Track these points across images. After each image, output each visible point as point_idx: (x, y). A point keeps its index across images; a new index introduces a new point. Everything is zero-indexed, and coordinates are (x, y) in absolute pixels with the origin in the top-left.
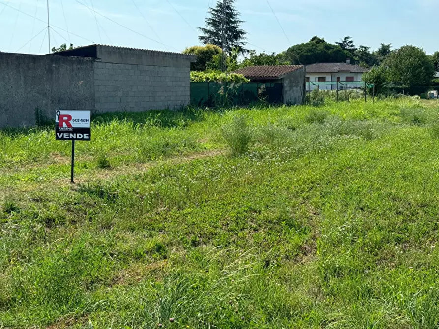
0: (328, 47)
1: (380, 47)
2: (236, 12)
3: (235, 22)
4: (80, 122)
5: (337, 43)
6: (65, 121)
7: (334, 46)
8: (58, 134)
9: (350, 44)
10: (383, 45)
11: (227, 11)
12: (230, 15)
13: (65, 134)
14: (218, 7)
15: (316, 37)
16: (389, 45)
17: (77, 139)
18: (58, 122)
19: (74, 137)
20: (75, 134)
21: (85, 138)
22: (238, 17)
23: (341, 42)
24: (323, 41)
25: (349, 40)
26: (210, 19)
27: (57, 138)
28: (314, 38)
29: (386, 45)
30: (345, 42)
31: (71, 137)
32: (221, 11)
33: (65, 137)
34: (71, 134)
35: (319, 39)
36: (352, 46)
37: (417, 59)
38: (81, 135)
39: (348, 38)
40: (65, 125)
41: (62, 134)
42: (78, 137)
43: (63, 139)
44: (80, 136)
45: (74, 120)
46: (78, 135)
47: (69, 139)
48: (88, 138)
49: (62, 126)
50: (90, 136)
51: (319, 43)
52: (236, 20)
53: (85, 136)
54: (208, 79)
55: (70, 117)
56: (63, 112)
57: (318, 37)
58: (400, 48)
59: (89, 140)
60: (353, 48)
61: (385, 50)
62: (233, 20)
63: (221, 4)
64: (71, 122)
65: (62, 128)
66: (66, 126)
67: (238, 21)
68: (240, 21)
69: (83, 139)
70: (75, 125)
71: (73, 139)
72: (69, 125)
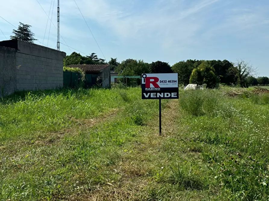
0: (83, 58)
1: (110, 60)
2: (31, 33)
3: (31, 40)
4: (167, 83)
5: (88, 56)
6: (152, 82)
7: (86, 58)
8: (145, 94)
9: (95, 58)
10: (112, 59)
11: (25, 32)
12: (28, 35)
13: (152, 94)
14: (19, 30)
15: (75, 52)
16: (115, 59)
17: (164, 98)
18: (145, 83)
19: (162, 96)
20: (162, 94)
21: (172, 96)
22: (33, 36)
23: (90, 56)
24: (79, 55)
25: (95, 55)
26: (14, 37)
27: (144, 97)
28: (74, 53)
29: (113, 59)
30: (92, 56)
31: (158, 96)
32: (21, 32)
33: (152, 96)
34: (158, 94)
35: (76, 54)
36: (96, 58)
37: (141, 66)
38: (169, 94)
39: (94, 54)
40: (152, 86)
41: (149, 94)
42: (166, 96)
43: (149, 98)
44: (167, 95)
45: (161, 82)
46: (166, 94)
47: (157, 98)
48: (176, 96)
49: (149, 87)
50: (178, 95)
51: (77, 56)
52: (32, 38)
53: (173, 94)
54: (67, 70)
55: (156, 79)
56: (149, 75)
57: (76, 52)
58: (126, 60)
59: (178, 98)
60: (97, 60)
61: (113, 62)
62: (29, 38)
63: (21, 27)
64: (158, 83)
65: (149, 89)
66: (154, 87)
67: (33, 39)
68: (34, 39)
69: (171, 98)
70: (161, 85)
71: (160, 98)
72: (156, 86)
